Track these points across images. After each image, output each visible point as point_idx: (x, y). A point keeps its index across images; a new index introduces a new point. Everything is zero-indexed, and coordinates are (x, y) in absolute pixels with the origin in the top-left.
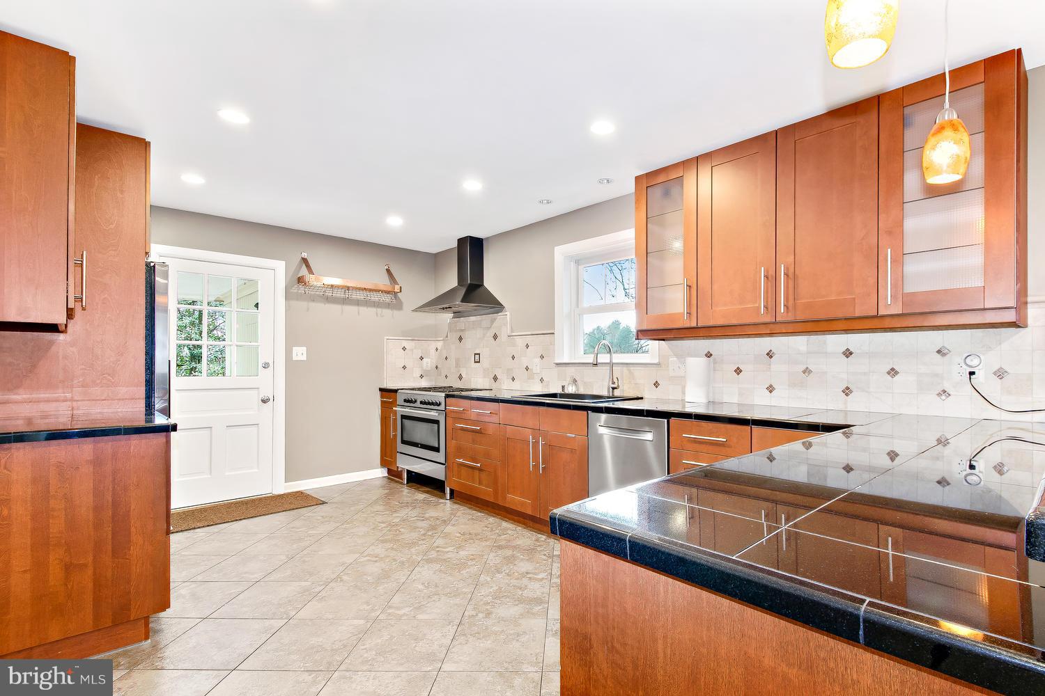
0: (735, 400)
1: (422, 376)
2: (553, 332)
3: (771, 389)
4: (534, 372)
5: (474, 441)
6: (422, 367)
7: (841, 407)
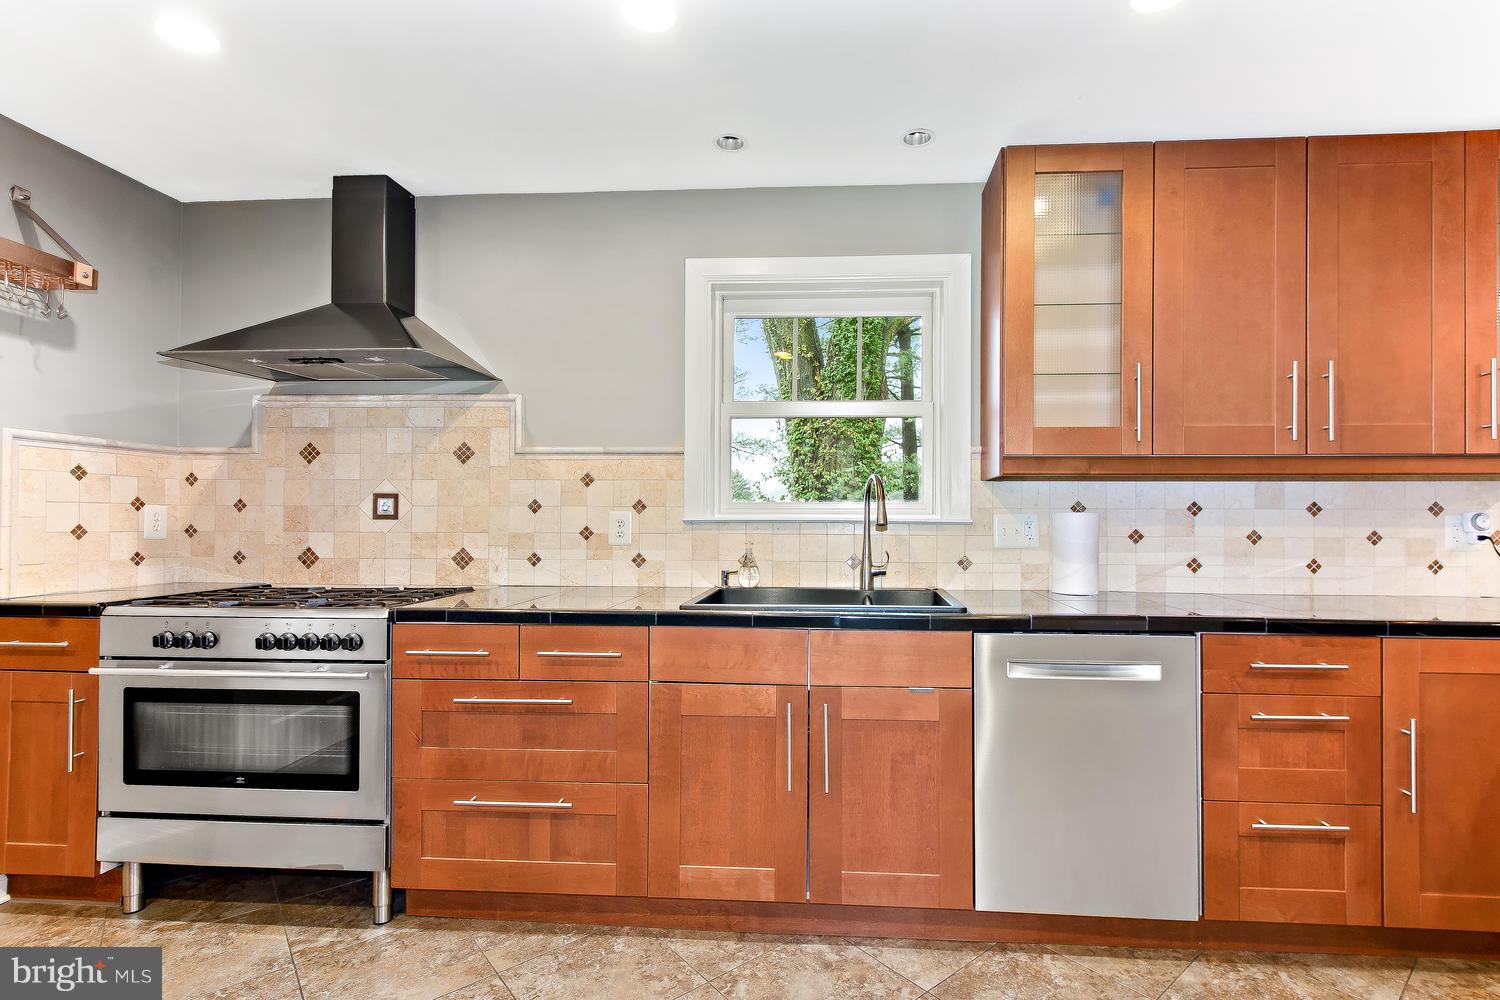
0: (1130, 586)
1: (137, 559)
2: (680, 450)
3: (1194, 566)
4: (613, 540)
5: (529, 738)
6: (139, 532)
7: (1305, 589)
